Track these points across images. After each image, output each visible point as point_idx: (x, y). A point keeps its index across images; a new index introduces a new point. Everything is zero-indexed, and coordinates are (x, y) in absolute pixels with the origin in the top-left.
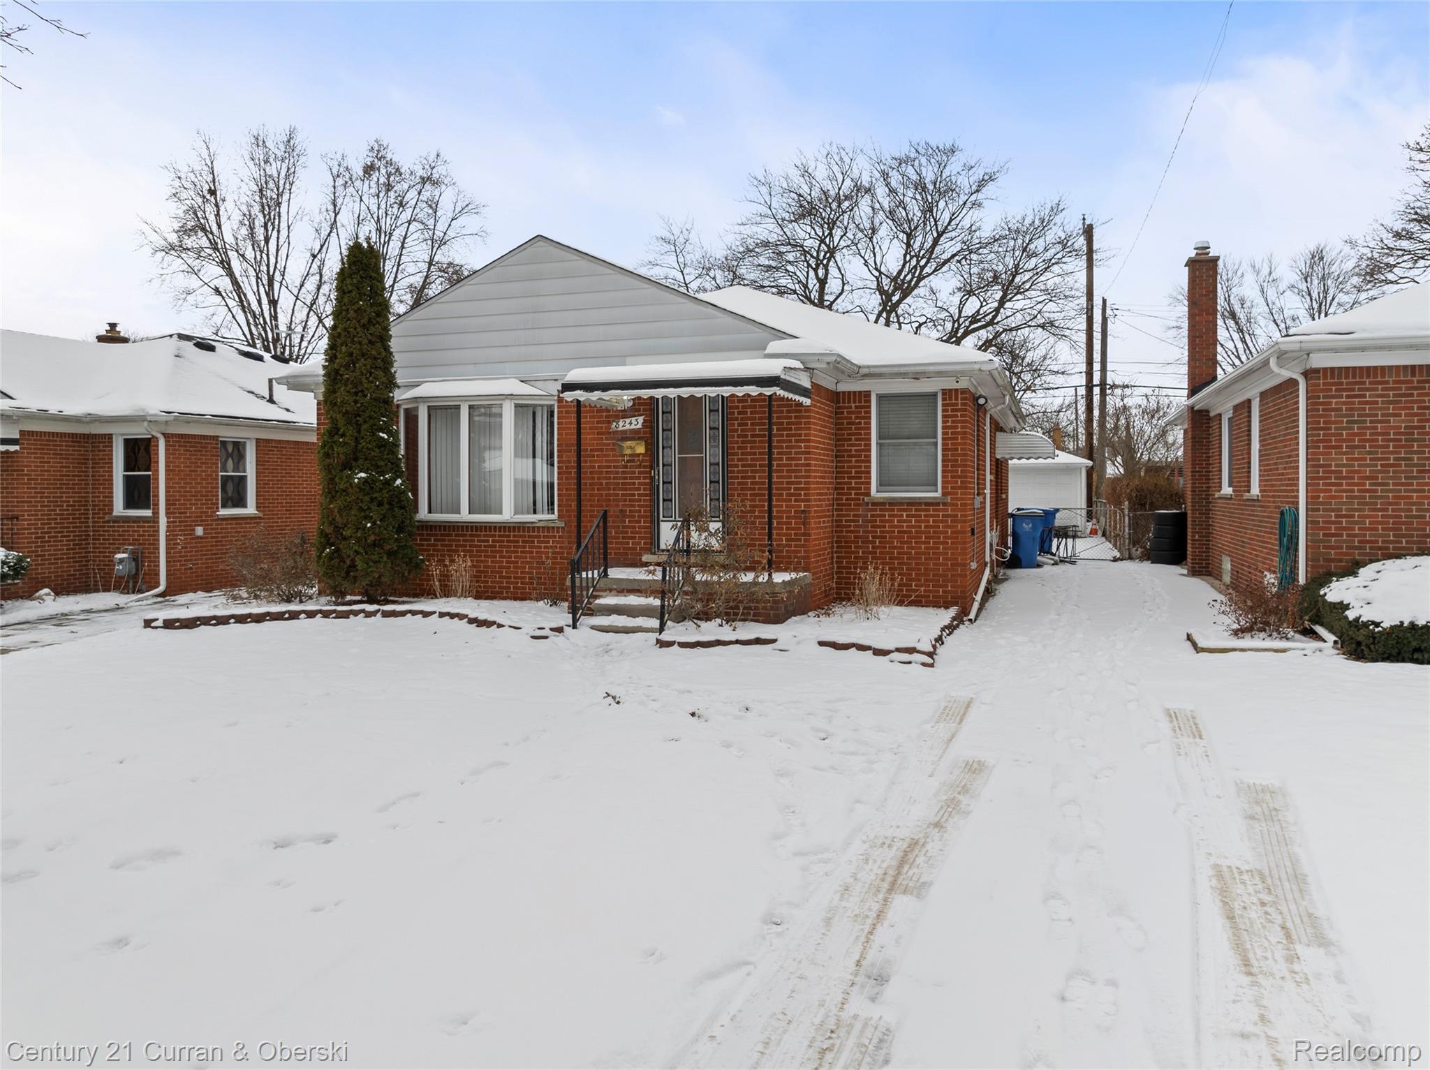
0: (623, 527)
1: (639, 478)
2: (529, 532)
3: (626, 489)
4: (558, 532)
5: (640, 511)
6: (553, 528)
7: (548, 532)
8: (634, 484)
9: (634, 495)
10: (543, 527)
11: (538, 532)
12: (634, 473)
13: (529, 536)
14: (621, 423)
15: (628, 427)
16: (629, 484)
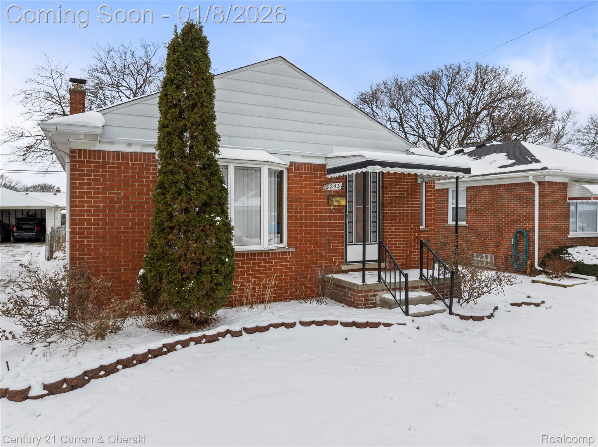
0: (330, 250)
1: (338, 220)
2: (269, 256)
3: (331, 227)
4: (289, 255)
5: (339, 239)
6: (286, 252)
7: (282, 255)
8: (336, 223)
9: (335, 230)
10: (279, 252)
11: (275, 255)
12: (336, 216)
13: (269, 259)
14: (330, 186)
15: (333, 189)
16: (333, 223)
